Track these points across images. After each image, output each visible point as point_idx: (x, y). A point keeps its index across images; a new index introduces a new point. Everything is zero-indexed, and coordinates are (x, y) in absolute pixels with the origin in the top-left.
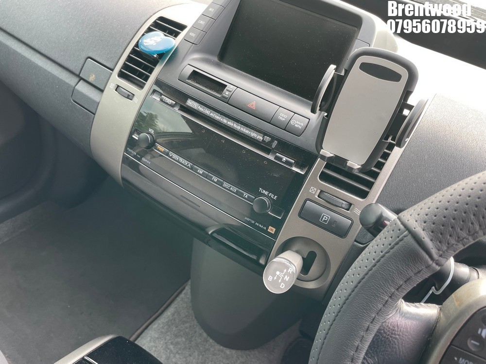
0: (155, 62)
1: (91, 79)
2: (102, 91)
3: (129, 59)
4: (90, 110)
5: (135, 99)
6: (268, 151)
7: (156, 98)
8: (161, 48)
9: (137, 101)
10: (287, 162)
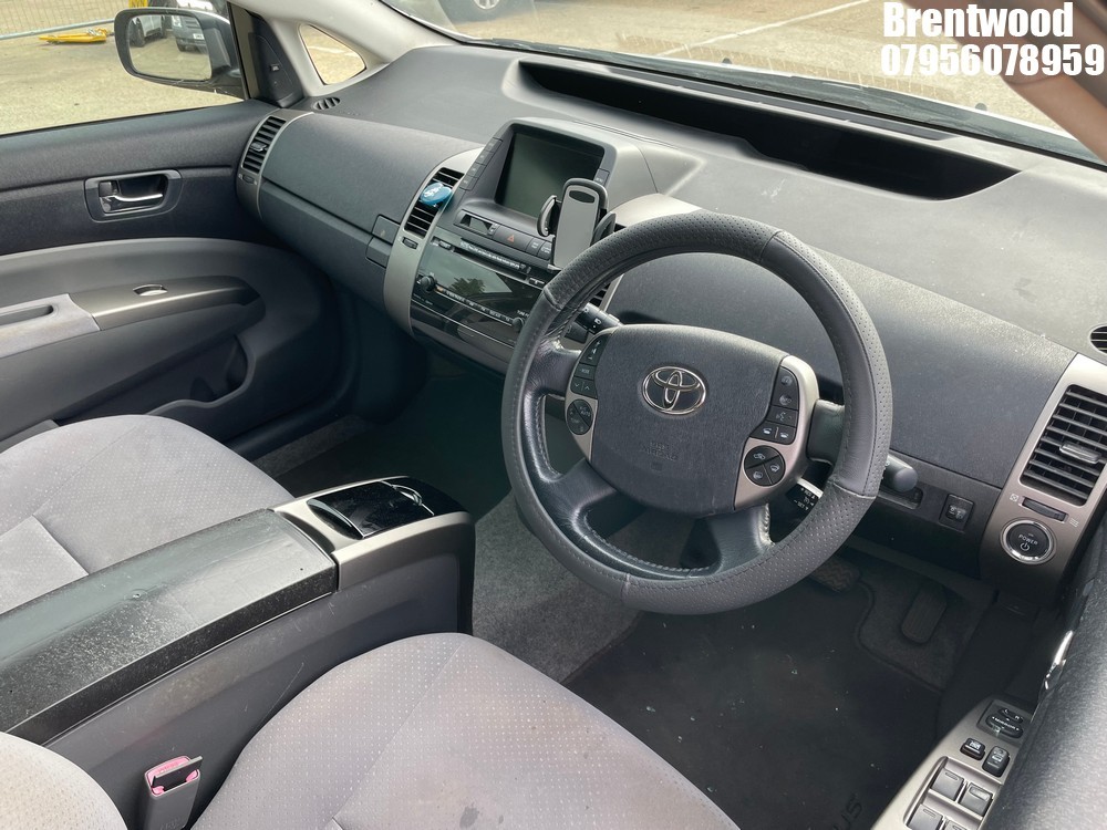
0: (434, 211)
1: (382, 235)
2: (391, 245)
3: (414, 212)
4: (381, 265)
5: (418, 248)
6: (524, 278)
7: (436, 244)
8: (439, 197)
9: (420, 249)
10: (539, 285)
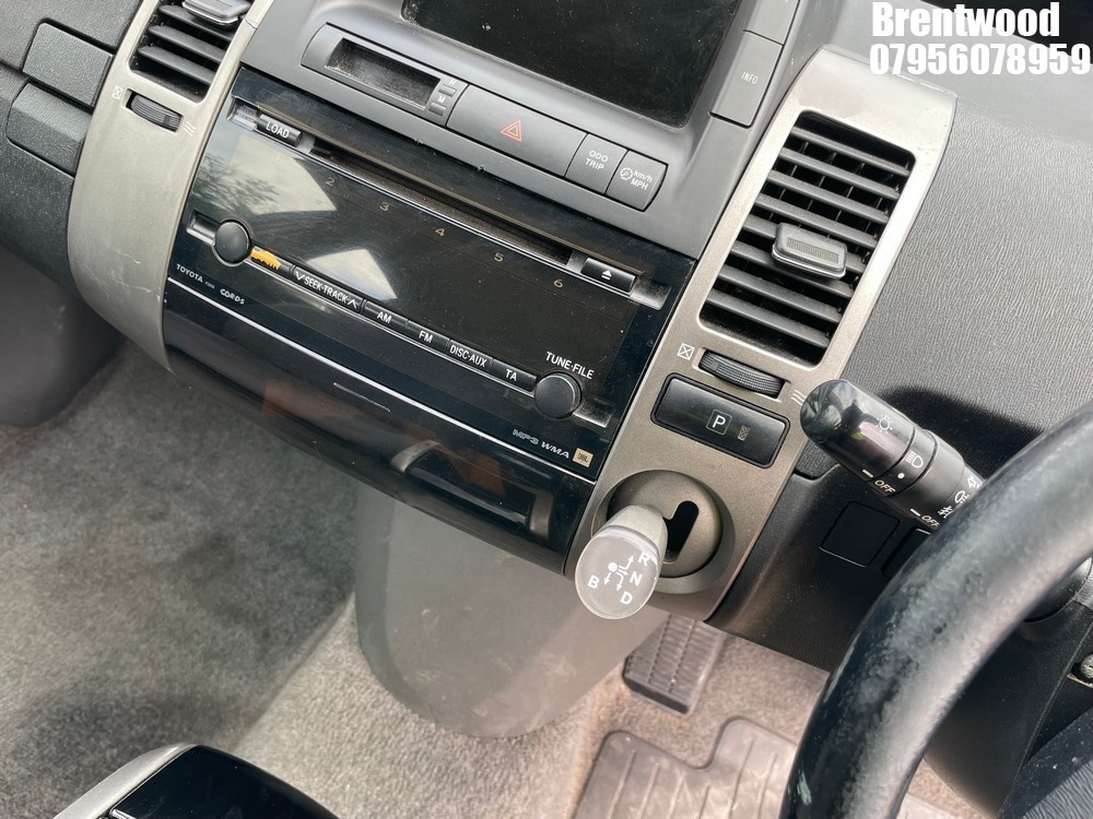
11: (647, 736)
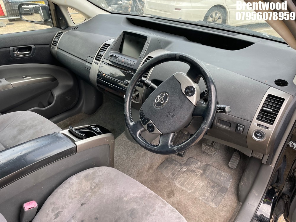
11: (174, 159)
